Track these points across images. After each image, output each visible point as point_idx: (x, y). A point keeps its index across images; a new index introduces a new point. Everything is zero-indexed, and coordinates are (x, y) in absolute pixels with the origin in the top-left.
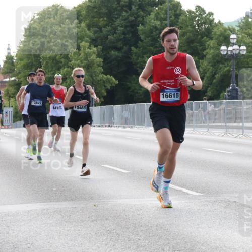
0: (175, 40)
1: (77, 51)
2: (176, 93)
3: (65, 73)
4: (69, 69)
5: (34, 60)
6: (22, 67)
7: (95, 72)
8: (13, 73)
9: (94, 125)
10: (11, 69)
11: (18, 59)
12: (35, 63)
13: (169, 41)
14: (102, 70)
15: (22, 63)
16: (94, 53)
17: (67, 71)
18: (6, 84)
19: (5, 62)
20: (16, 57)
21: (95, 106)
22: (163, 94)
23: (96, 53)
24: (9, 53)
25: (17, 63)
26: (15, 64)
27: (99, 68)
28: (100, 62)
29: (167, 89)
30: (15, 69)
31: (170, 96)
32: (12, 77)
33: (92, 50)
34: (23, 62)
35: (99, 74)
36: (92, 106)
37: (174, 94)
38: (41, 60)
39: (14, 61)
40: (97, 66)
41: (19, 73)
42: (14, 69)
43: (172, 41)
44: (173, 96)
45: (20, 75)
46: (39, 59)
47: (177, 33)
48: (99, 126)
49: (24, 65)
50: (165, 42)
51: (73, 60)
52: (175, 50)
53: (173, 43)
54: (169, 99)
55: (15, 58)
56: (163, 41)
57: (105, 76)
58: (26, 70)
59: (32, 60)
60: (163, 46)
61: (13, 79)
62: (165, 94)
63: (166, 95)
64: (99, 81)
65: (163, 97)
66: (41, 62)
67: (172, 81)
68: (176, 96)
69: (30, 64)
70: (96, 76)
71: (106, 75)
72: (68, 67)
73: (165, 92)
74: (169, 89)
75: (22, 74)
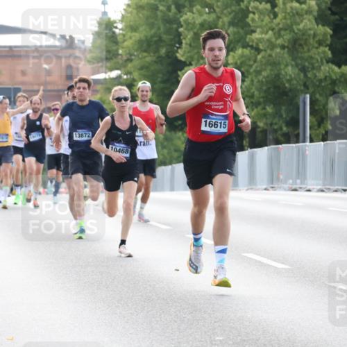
0: (220, 49)
1: (268, 6)
2: (223, 122)
3: (239, 62)
4: (247, 51)
5: (162, 29)
6: (136, 47)
7: (311, 58)
8: (115, 60)
9: (309, 187)
10: (108, 51)
11: (126, 26)
12: (165, 37)
13: (212, 49)
14: (330, 54)
15: (137, 36)
16: (309, 12)
17: (242, 56)
18: (99, 87)
19: (97, 34)
20: (122, 21)
21: (311, 141)
22: (206, 122)
23: (315, 14)
24: (105, 13)
25: (124, 35)
26: (120, 38)
27: (322, 49)
28: (325, 34)
29: (213, 114)
30: (120, 52)
31: (215, 125)
32: (111, 70)
33: (303, 6)
34: (137, 34)
35: (322, 64)
36: (304, 141)
37: (221, 123)
38: (181, 30)
39: (117, 31)
40: (316, 45)
41: (129, 60)
42: (117, 50)
43: (217, 50)
44: (219, 125)
45: (130, 65)
46: (175, 26)
47: (224, 38)
48: (322, 191)
49: (140, 42)
50: (206, 51)
51: (258, 30)
52: (220, 63)
53: (217, 53)
54: (213, 129)
55: (120, 26)
56: (204, 48)
57: (336, 69)
58: (145, 54)
59: (159, 28)
60: (204, 55)
61: (115, 74)
62: (208, 121)
63: (209, 124)
64: (321, 81)
65: (206, 126)
66: (179, 35)
67: (220, 103)
68: (222, 125)
69: (155, 39)
70: (313, 68)
71: (339, 67)
72: (245, 46)
73: (209, 118)
74: (215, 115)
75: (136, 63)
